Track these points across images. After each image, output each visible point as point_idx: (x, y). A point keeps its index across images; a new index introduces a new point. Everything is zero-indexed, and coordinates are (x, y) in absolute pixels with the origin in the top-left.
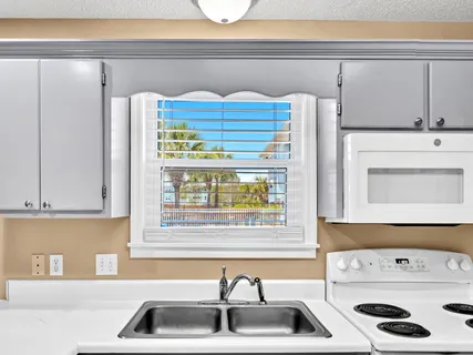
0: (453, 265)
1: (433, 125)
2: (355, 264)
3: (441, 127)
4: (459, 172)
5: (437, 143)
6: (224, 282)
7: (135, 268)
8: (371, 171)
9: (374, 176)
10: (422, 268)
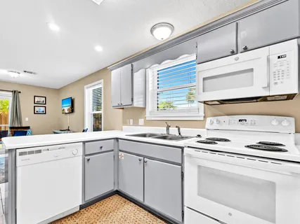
1: (242, 50)
4: (251, 70)
6: (167, 127)
8: (204, 79)
9: (207, 81)
10: (254, 124)
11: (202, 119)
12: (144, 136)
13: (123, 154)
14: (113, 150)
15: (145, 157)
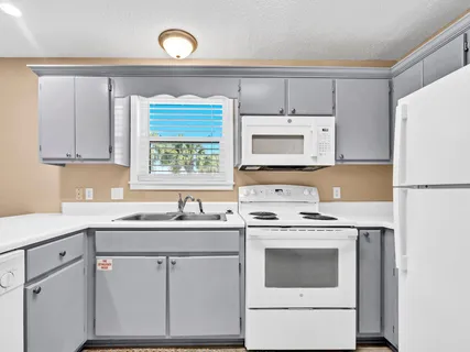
0: (306, 192)
1: (290, 112)
2: (252, 192)
3: (294, 113)
4: (302, 137)
5: (290, 121)
6: (180, 202)
7: (133, 195)
8: (254, 137)
9: (256, 140)
10: (289, 194)
11: (231, 188)
12: (137, 218)
13: (109, 260)
14: (80, 258)
15: (168, 255)
